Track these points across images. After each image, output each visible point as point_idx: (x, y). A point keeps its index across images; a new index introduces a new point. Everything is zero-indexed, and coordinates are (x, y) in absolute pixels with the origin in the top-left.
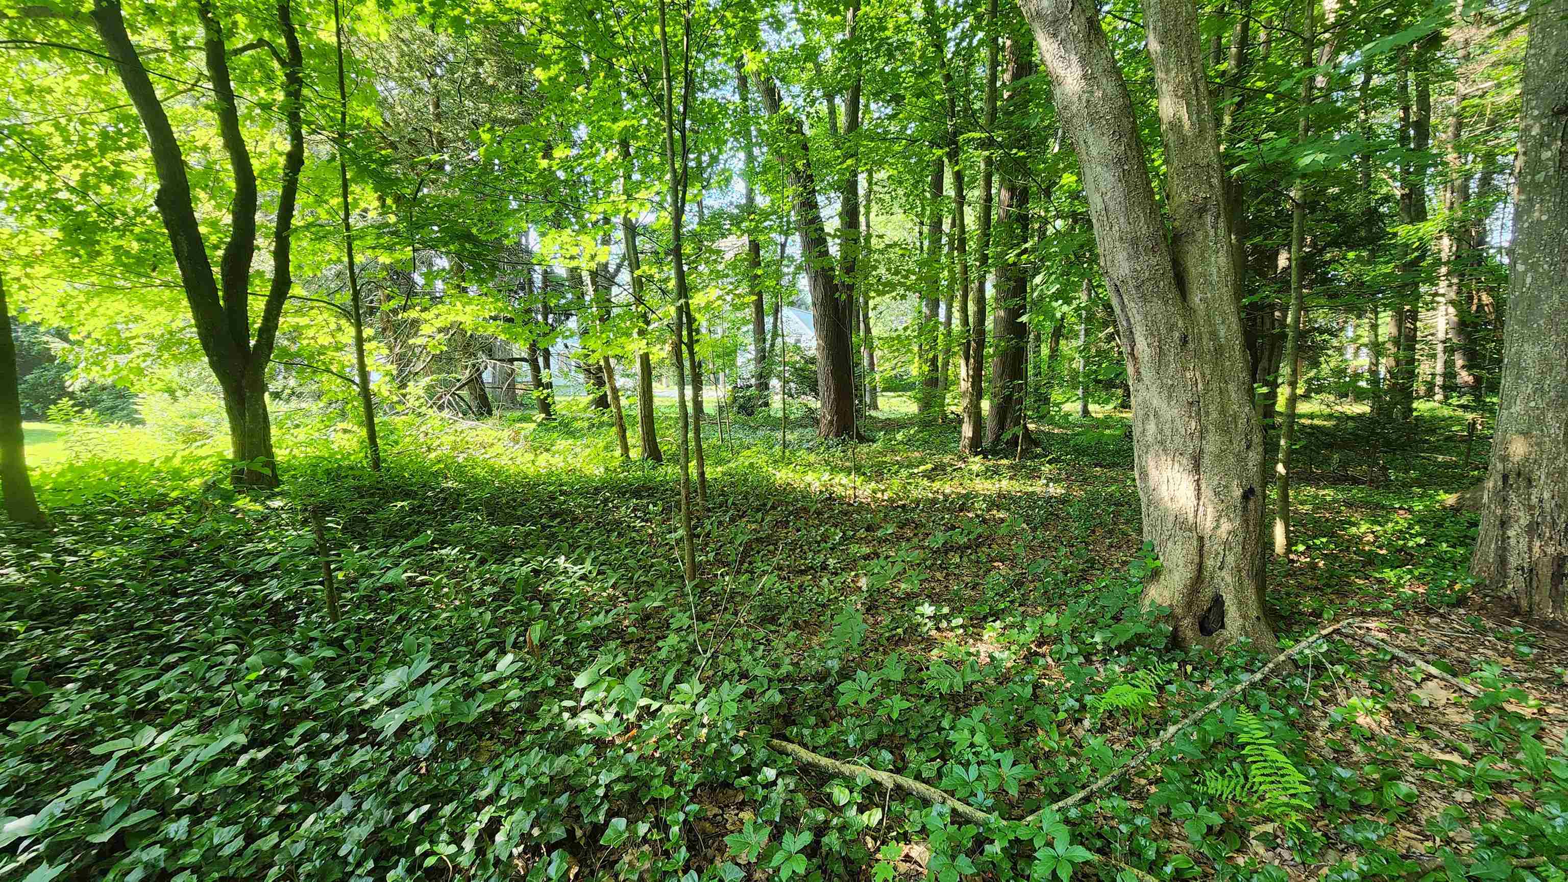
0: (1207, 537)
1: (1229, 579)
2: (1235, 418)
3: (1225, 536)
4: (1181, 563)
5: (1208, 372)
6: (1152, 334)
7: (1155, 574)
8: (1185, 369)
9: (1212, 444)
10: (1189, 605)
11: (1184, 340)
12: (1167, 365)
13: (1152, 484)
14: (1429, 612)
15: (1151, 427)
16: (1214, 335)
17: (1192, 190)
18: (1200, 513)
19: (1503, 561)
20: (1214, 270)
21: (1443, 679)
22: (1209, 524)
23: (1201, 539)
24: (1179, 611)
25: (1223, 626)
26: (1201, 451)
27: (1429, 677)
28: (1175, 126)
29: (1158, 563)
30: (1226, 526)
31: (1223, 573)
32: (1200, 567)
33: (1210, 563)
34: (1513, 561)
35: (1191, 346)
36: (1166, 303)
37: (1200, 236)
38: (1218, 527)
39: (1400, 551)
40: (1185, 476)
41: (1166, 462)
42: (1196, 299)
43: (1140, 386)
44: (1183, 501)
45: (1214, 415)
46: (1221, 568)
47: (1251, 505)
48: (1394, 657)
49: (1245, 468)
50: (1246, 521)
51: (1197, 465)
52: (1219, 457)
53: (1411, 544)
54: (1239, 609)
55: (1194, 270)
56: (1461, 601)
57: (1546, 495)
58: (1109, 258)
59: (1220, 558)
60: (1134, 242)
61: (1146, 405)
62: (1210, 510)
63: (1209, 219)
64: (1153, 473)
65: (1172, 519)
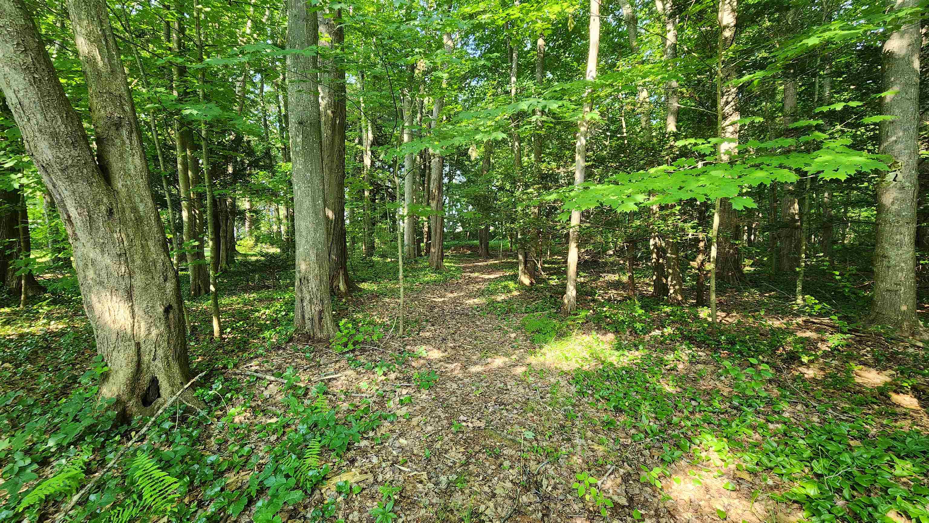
0: (142, 342)
1: (160, 365)
2: (154, 262)
3: (154, 338)
4: (124, 364)
5: (131, 234)
6: (81, 206)
7: (105, 377)
8: (112, 232)
9: (139, 280)
10: (132, 391)
11: (110, 212)
12: (98, 229)
13: (97, 313)
14: (279, 348)
15: (91, 274)
16: (135, 209)
17: (109, 110)
18: (136, 327)
19: (303, 317)
20: (132, 167)
21: (276, 381)
22: (143, 332)
23: (138, 344)
24: (125, 398)
25: (159, 396)
26: (131, 286)
27: (271, 382)
28: (91, 61)
29: (106, 369)
30: (154, 332)
31: (156, 362)
32: (139, 363)
33: (146, 358)
34: (307, 316)
35: (116, 216)
36: (91, 184)
37: (118, 142)
38: (149, 334)
39: (275, 320)
40: (121, 304)
41: (105, 295)
42: (119, 184)
43: (77, 244)
44: (122, 322)
45: (138, 262)
46: (154, 360)
47: (171, 316)
48: (257, 378)
49: (164, 293)
50: (169, 326)
51: (129, 295)
52: (145, 289)
53: (279, 316)
54: (169, 382)
55: (115, 165)
56: (291, 339)
57: (313, 286)
58: (32, 144)
59: (153, 353)
60: (54, 136)
61: (84, 257)
62: (143, 324)
63: (124, 133)
64: (97, 307)
65: (114, 336)
